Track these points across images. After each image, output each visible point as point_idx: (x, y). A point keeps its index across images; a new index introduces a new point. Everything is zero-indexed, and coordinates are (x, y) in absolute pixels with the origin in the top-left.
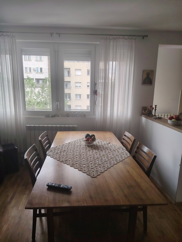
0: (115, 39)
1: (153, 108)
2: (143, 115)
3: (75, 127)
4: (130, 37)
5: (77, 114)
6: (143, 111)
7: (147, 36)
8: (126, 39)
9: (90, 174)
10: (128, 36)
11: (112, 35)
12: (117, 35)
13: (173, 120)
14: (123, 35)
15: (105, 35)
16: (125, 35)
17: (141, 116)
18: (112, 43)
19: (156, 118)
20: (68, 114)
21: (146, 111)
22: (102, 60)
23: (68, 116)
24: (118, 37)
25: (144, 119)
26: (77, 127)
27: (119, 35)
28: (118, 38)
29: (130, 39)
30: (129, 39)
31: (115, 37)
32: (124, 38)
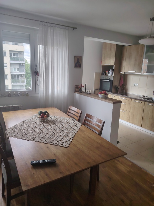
0: (52, 27)
1: (83, 86)
2: (76, 92)
3: (19, 106)
4: (64, 27)
5: (19, 93)
6: (76, 89)
7: (77, 28)
8: (61, 28)
9: (61, 145)
10: (62, 26)
11: (50, 23)
12: (54, 24)
13: (102, 94)
14: (59, 25)
15: (43, 22)
16: (60, 25)
17: (75, 92)
18: (49, 30)
19: (87, 94)
20: (9, 94)
21: (78, 89)
22: (42, 44)
23: (10, 96)
24: (54, 25)
25: (77, 95)
26: (21, 106)
27: (55, 24)
28: (54, 27)
29: (65, 29)
30: (63, 28)
31: (52, 25)
32: (59, 27)
